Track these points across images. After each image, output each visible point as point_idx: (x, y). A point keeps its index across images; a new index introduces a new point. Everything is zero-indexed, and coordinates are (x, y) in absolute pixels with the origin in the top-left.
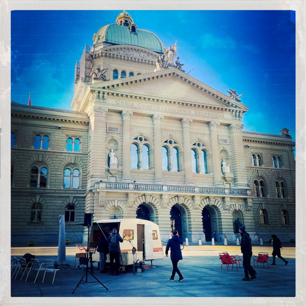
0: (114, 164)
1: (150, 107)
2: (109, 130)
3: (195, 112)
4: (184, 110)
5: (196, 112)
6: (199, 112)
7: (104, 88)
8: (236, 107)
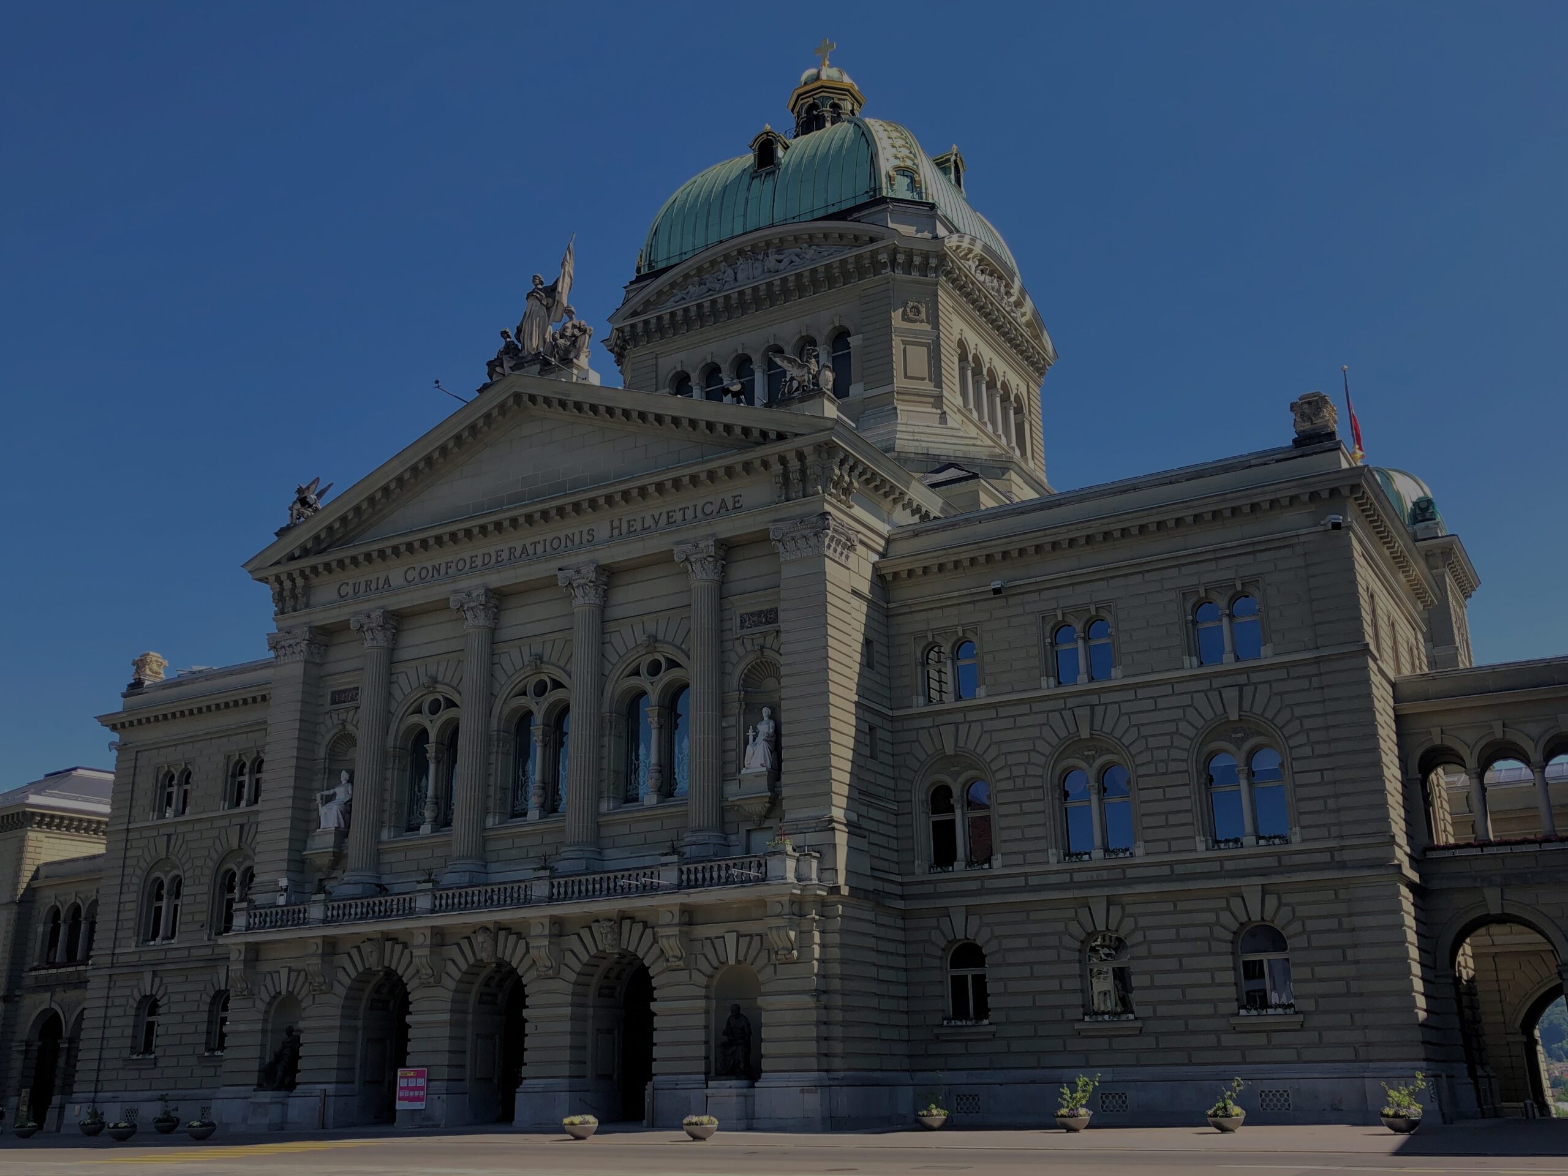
0: (325, 833)
1: (443, 571)
2: (333, 702)
3: (613, 528)
4: (567, 536)
5: (616, 524)
6: (629, 522)
7: (292, 558)
8: (781, 437)
